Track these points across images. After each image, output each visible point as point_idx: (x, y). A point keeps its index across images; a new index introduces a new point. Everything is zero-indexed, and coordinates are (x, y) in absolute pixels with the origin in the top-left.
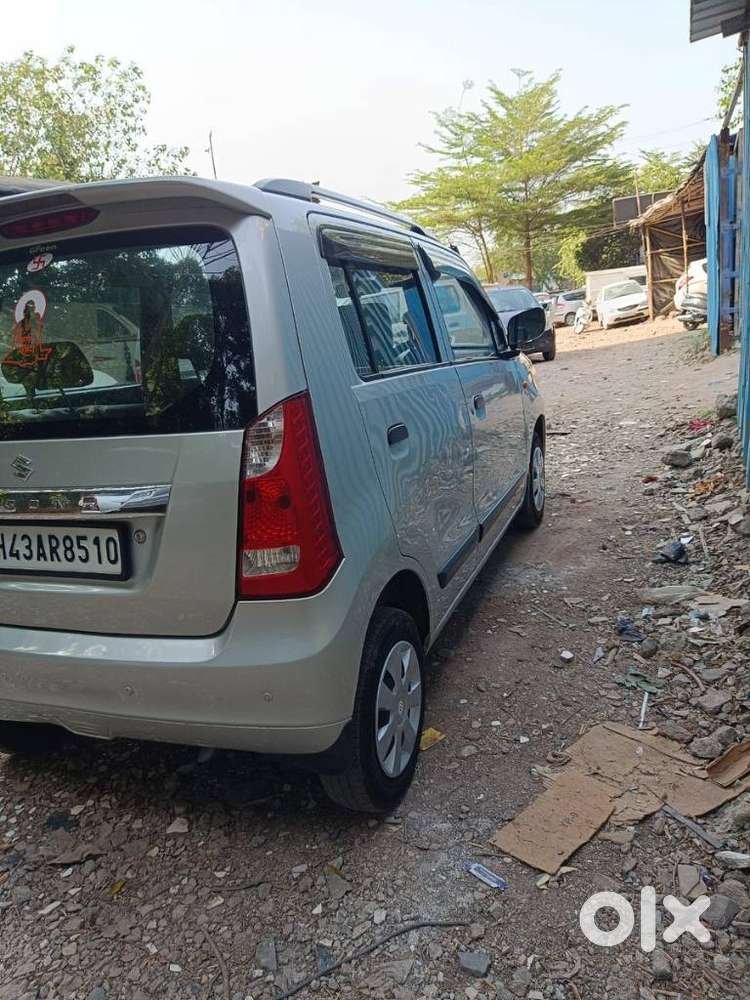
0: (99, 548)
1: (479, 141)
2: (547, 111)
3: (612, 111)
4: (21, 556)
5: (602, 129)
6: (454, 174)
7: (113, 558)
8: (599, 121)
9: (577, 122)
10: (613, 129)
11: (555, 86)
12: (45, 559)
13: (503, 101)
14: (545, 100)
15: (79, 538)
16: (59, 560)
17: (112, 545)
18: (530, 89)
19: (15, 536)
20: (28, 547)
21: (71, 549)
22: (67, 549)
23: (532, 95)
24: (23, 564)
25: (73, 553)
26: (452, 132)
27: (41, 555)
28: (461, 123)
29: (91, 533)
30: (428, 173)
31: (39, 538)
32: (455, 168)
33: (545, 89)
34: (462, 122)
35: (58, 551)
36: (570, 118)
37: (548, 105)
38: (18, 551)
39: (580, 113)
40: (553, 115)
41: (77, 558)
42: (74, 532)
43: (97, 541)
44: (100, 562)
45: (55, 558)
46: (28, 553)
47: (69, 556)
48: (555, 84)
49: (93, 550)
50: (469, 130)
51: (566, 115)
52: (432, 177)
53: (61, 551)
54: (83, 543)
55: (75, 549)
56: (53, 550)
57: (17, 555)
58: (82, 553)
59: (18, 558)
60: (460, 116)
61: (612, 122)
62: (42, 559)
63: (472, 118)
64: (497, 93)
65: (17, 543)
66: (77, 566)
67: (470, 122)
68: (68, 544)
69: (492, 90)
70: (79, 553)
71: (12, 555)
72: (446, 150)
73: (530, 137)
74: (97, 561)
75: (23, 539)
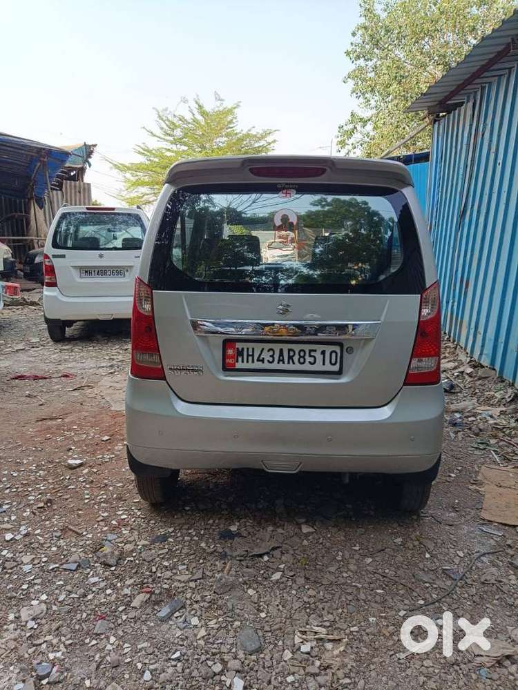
0: (324, 357)
1: (185, 136)
2: (230, 126)
3: (270, 133)
4: (266, 361)
5: (262, 143)
6: (169, 154)
7: (333, 361)
8: (262, 137)
9: (248, 135)
10: (270, 144)
11: (236, 111)
12: (284, 363)
13: (203, 113)
14: (230, 118)
15: (310, 351)
16: (294, 363)
17: (334, 355)
18: (221, 109)
19: (263, 349)
20: (272, 356)
21: (304, 357)
22: (300, 357)
23: (222, 113)
24: (266, 366)
25: (305, 359)
26: (167, 125)
27: (281, 360)
28: (175, 122)
29: (320, 348)
30: (151, 149)
31: (281, 351)
32: (169, 150)
33: (230, 111)
34: (175, 120)
35: (294, 358)
36: (244, 132)
37: (231, 122)
38: (263, 358)
39: (250, 131)
40: (234, 129)
41: (307, 362)
42: (307, 347)
43: (323, 353)
44: (324, 364)
45: (291, 361)
46: (271, 359)
47: (302, 360)
48: (236, 109)
49: (319, 357)
50: (179, 127)
51: (242, 130)
52: (154, 152)
53: (296, 358)
54: (312, 354)
55: (307, 357)
56: (290, 358)
57: (263, 361)
58: (312, 360)
59: (263, 362)
60: (175, 116)
61: (269, 139)
62: (281, 362)
63: (182, 119)
64: (200, 106)
65: (263, 354)
66: (307, 367)
67: (180, 122)
68: (302, 354)
69: (197, 103)
70: (308, 359)
71: (258, 360)
72: (162, 136)
73: (218, 140)
74: (322, 364)
75: (269, 351)
